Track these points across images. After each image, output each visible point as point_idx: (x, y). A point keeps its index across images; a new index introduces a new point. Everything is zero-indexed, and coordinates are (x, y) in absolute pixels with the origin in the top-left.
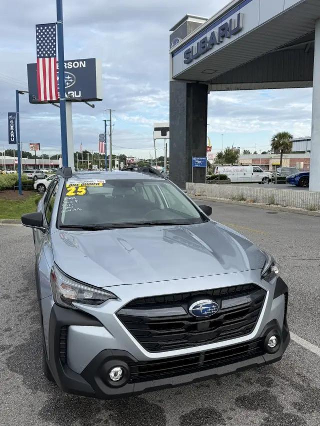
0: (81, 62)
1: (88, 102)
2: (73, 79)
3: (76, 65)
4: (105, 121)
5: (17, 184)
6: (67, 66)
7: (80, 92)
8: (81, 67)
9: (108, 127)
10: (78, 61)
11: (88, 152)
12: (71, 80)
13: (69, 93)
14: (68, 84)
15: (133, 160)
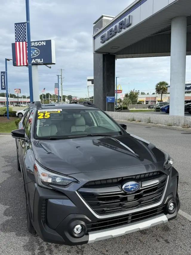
0: (43, 42)
1: (48, 65)
2: (38, 51)
3: (40, 44)
4: (58, 76)
5: (6, 113)
6: (35, 44)
7: (42, 59)
8: (43, 45)
9: (60, 80)
10: (41, 41)
11: (49, 94)
12: (37, 53)
13: (36, 60)
14: (35, 55)
15: (76, 98)
